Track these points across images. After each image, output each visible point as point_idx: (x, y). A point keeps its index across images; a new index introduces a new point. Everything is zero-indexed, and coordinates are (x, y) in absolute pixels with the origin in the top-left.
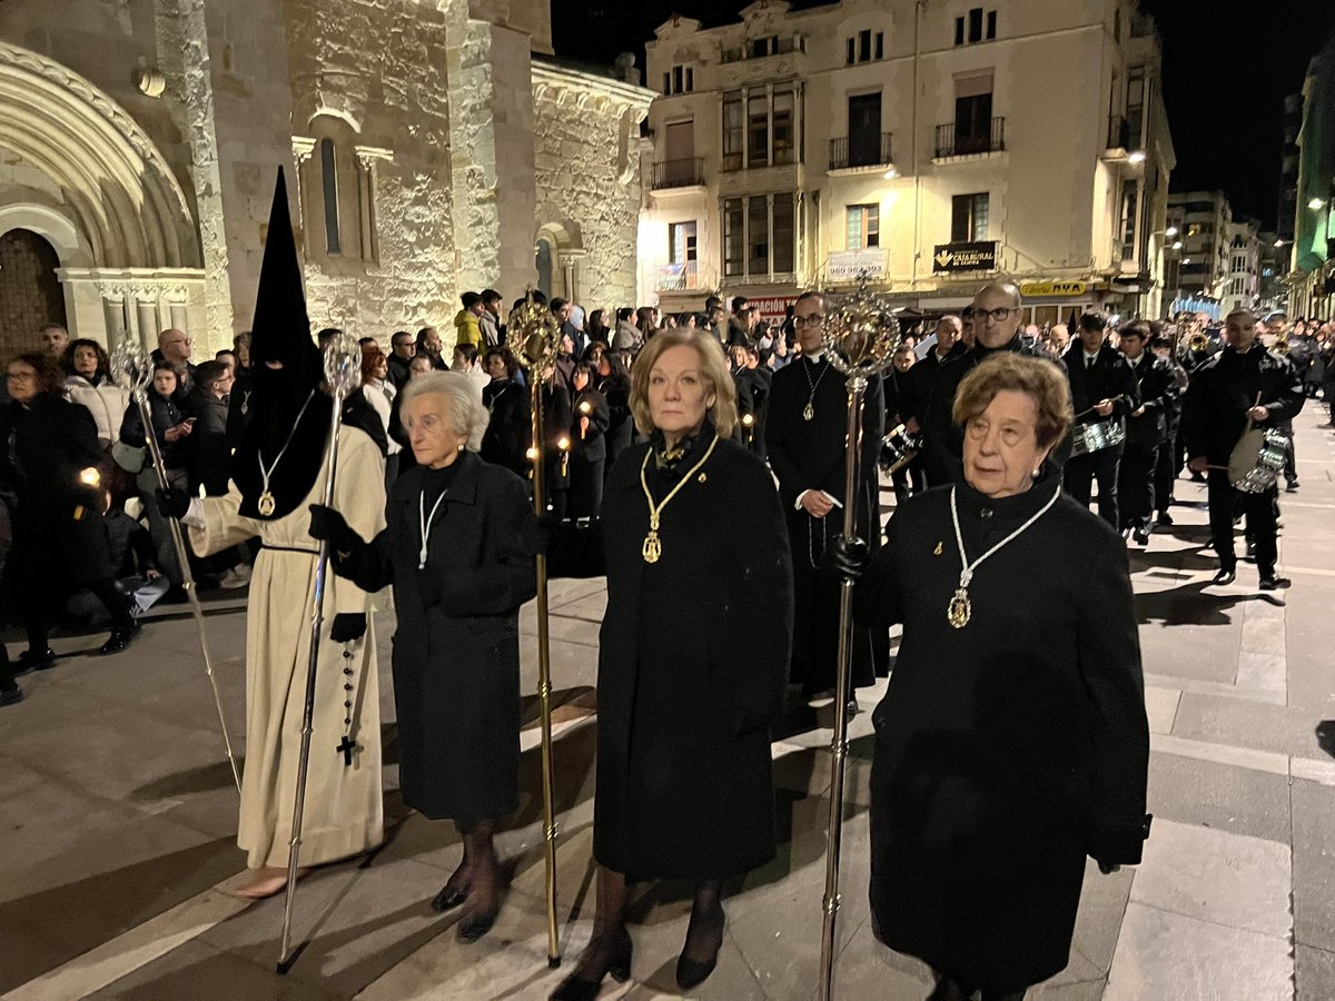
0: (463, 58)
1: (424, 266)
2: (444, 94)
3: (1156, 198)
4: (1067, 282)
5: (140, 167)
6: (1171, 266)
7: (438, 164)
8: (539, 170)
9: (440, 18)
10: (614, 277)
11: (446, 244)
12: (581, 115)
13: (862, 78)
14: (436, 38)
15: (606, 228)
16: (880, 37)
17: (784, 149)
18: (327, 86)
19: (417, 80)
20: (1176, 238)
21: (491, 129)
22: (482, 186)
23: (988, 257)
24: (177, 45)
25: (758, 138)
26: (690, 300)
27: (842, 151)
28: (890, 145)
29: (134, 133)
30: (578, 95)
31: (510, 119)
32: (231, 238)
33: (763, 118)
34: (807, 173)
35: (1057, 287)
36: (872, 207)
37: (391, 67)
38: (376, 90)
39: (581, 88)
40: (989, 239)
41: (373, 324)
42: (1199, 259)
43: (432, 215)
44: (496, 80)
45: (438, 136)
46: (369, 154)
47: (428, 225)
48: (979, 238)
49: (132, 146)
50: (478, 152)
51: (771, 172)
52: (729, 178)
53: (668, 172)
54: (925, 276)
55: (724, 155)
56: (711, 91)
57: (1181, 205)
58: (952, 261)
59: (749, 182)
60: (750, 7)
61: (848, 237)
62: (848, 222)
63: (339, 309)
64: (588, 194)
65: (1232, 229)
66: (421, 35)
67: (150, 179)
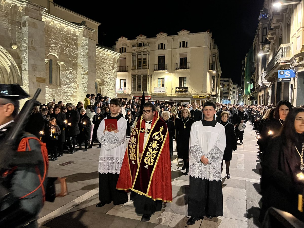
0: (81, 45)
1: (69, 87)
2: (77, 52)
3: (218, 79)
4: (202, 96)
5: (10, 64)
6: (221, 93)
7: (75, 66)
8: (96, 68)
9: (77, 36)
10: (111, 91)
11: (75, 83)
12: (105, 57)
13: (161, 53)
14: (76, 40)
15: (109, 81)
16: (165, 45)
17: (145, 66)
18: (52, 49)
19: (71, 48)
20: (222, 87)
21: (87, 60)
22: (84, 71)
23: (186, 90)
24: (21, 39)
25: (140, 63)
26: (124, 96)
27: (157, 67)
28: (167, 66)
29: (9, 57)
30: (105, 53)
31: (91, 58)
32: (30, 80)
33: (141, 59)
34: (150, 71)
35: (200, 97)
36: (163, 78)
37: (66, 46)
38: (62, 50)
39: (106, 52)
40: (187, 86)
41: (59, 99)
42: (227, 91)
43: (73, 76)
44: (89, 50)
45: (75, 60)
46: (60, 63)
47: (72, 79)
48: (184, 86)
49: (9, 59)
50: (84, 64)
51: (142, 70)
52: (133, 71)
53: (120, 69)
54: (174, 93)
55: (132, 66)
56: (130, 53)
57: (223, 80)
58: (179, 90)
59: (137, 72)
60: (138, 37)
61: (158, 84)
62: (158, 81)
63: (51, 96)
64: (106, 73)
65: (233, 86)
66: (73, 39)
67: (12, 65)
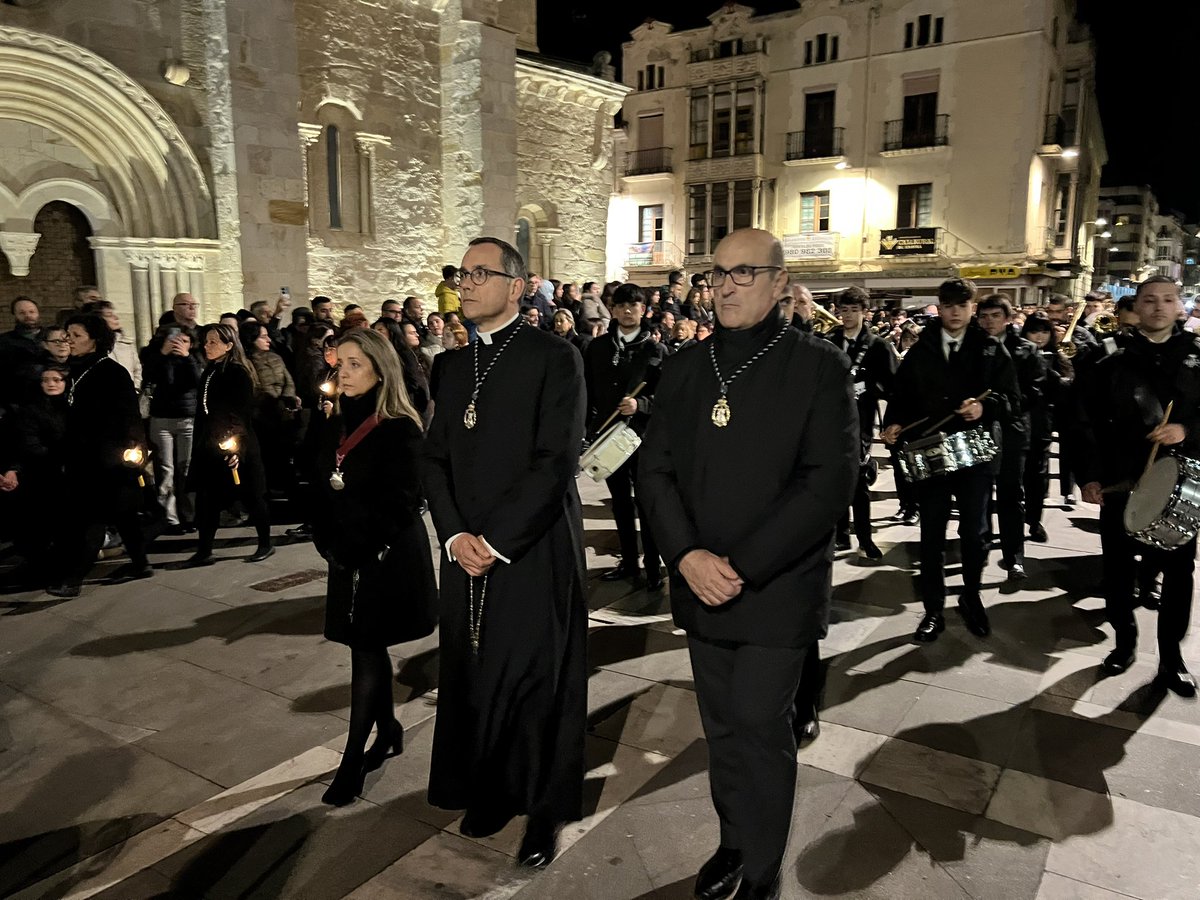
0: (455, 55)
1: (412, 242)
2: (437, 87)
3: (1088, 191)
4: (1004, 266)
5: (164, 148)
6: (1100, 254)
7: (431, 149)
8: (520, 156)
9: (435, 18)
10: (586, 255)
11: (435, 222)
12: (560, 107)
13: (818, 77)
14: (433, 36)
15: (580, 209)
16: (835, 40)
17: (745, 140)
18: (333, 79)
19: (414, 74)
20: (1106, 228)
21: (478, 118)
22: (469, 170)
23: (930, 242)
24: (200, 38)
25: (722, 131)
26: (656, 276)
27: (798, 144)
28: (841, 139)
29: (161, 118)
30: (559, 88)
31: (496, 110)
32: (244, 213)
33: (726, 113)
34: (766, 163)
35: (993, 271)
36: (824, 194)
37: (390, 62)
38: (376, 82)
39: (562, 83)
40: (931, 226)
41: (369, 292)
42: (1127, 248)
43: (423, 195)
44: (484, 74)
45: (433, 127)
46: (369, 140)
47: (420, 204)
48: (922, 225)
49: (158, 129)
50: (467, 139)
51: (732, 162)
52: (695, 166)
53: (640, 160)
54: (871, 259)
55: (691, 146)
56: (680, 87)
57: (1111, 197)
58: (896, 245)
59: (711, 170)
60: (718, 12)
61: (802, 222)
62: (802, 208)
63: (338, 278)
64: (564, 178)
65: (1158, 221)
66: (418, 33)
67: (174, 159)
